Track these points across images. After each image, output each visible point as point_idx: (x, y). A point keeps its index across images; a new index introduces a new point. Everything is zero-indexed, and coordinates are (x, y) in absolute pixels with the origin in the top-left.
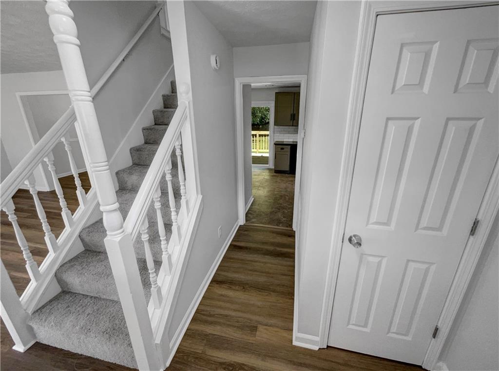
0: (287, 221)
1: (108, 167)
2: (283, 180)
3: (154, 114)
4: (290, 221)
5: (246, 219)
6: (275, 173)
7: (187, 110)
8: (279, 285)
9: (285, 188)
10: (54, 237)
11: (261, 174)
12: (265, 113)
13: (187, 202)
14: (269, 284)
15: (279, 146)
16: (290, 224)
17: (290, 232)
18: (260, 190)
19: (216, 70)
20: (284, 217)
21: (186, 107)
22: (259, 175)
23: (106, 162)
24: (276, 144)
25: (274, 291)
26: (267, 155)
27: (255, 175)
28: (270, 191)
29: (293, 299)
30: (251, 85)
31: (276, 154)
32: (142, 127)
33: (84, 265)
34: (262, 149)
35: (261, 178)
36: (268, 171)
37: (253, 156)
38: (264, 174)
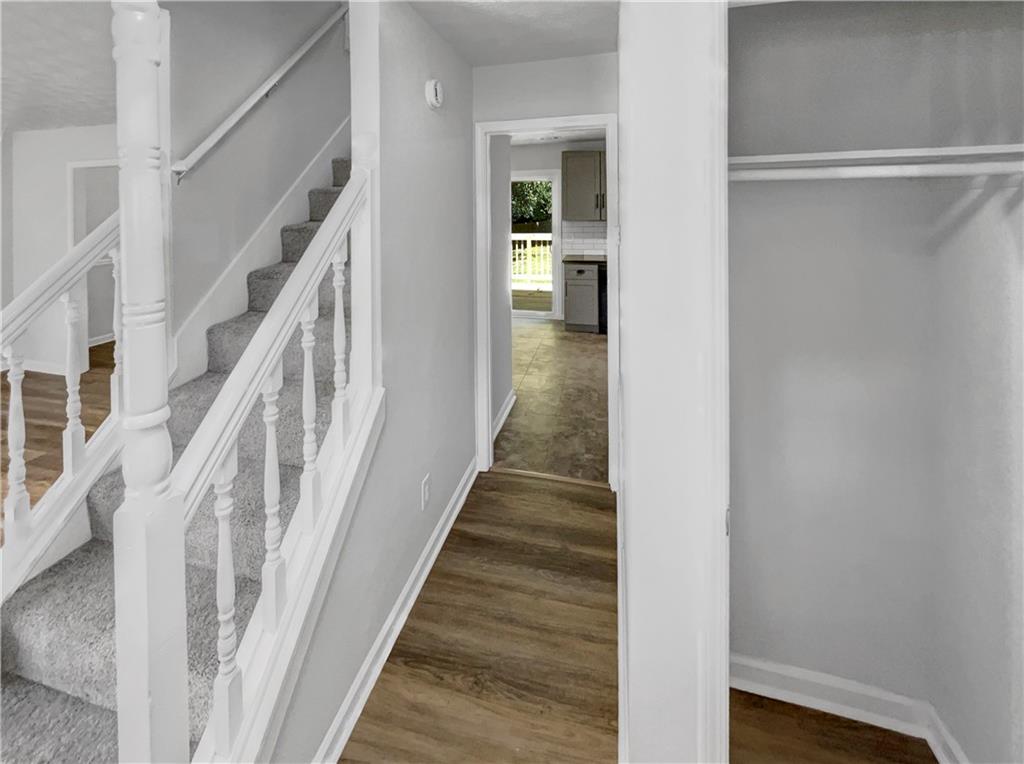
0: (594, 461)
1: (162, 314)
2: (584, 350)
3: (310, 199)
4: (601, 461)
5: (495, 454)
6: (567, 330)
7: (368, 185)
8: (573, 675)
9: (590, 370)
10: (29, 498)
11: (535, 335)
12: (546, 195)
13: (346, 406)
14: (546, 669)
15: (574, 265)
16: (602, 469)
17: (604, 494)
18: (531, 374)
19: (436, 107)
20: (588, 451)
21: (366, 180)
22: (530, 337)
23: (162, 301)
24: (569, 262)
25: (560, 698)
26: (548, 287)
27: (522, 336)
28: (557, 376)
29: (616, 732)
30: (508, 138)
31: (566, 284)
32: (281, 227)
33: (76, 588)
34: (539, 273)
35: (534, 343)
36: (550, 326)
37: (514, 291)
38: (542, 333)
